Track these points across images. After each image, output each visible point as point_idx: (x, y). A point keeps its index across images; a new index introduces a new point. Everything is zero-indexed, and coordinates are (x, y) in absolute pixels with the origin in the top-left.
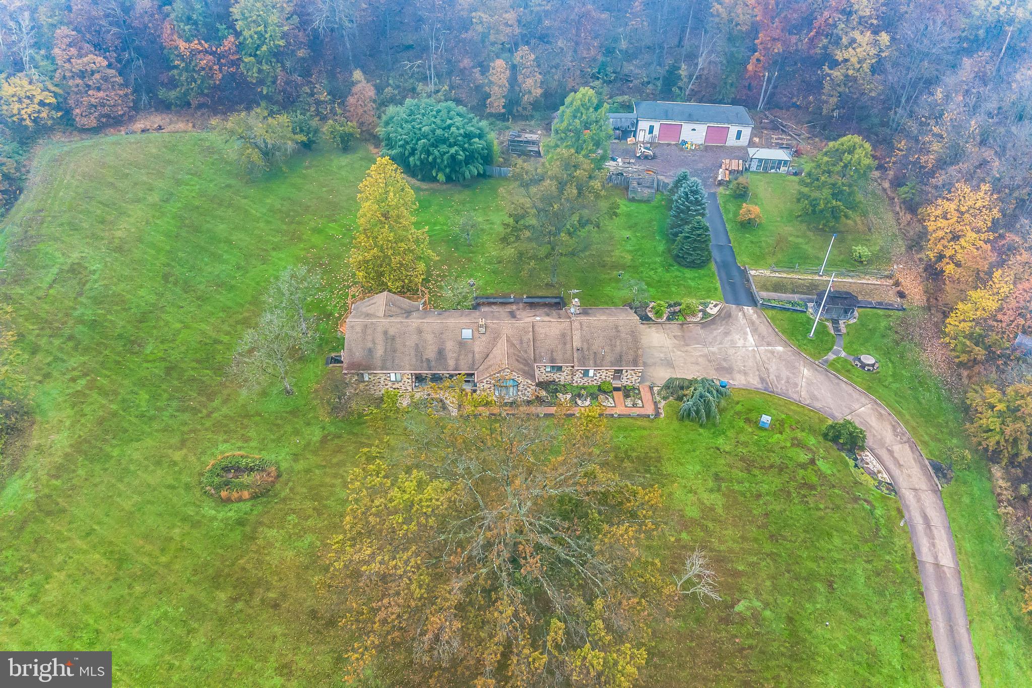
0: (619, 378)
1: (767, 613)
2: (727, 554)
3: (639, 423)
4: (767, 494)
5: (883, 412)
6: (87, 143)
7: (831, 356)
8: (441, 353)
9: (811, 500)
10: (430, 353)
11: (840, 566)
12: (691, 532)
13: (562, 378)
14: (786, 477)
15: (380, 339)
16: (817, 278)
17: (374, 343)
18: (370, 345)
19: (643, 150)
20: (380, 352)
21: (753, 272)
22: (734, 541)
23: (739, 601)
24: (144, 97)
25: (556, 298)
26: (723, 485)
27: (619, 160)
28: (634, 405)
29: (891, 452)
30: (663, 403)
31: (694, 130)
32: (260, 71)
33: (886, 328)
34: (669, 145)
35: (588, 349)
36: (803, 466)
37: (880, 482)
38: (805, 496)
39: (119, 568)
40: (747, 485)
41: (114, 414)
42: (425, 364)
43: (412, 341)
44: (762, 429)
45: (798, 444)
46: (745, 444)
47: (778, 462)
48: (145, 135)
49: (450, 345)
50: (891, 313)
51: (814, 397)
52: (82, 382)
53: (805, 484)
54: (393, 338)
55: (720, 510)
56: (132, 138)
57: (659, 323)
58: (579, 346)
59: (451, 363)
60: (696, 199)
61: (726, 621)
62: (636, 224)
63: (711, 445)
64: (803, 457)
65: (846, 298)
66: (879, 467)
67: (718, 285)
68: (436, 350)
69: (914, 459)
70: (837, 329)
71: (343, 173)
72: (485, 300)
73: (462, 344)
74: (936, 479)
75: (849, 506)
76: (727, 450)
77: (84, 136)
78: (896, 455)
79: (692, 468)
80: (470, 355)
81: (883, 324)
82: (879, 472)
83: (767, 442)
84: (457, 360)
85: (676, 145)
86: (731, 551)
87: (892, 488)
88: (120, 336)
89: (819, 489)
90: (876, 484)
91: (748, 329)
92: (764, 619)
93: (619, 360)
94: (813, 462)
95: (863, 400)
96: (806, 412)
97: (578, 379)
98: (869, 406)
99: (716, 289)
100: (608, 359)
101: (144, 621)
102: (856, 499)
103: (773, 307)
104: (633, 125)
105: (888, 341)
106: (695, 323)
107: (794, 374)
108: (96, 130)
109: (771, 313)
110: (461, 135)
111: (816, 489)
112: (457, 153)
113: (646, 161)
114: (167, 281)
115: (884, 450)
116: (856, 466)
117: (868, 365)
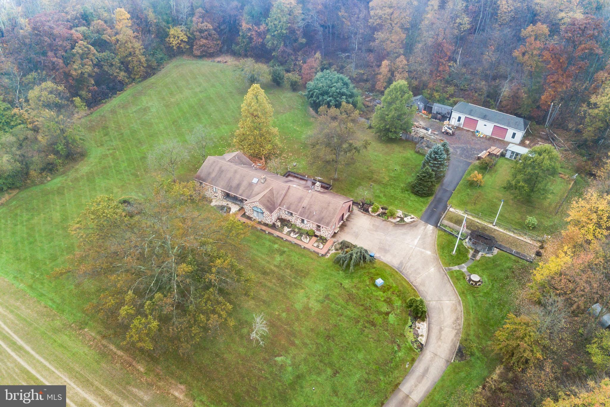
0: (320, 231)
1: (290, 369)
2: (296, 333)
3: (312, 255)
4: (346, 317)
5: (459, 308)
6: (194, 62)
7: (456, 268)
8: (238, 186)
9: (367, 330)
10: (235, 183)
11: (350, 368)
12: (289, 314)
13: (292, 219)
14: (364, 313)
15: (217, 169)
16: (491, 226)
17: (213, 170)
18: (211, 170)
19: (446, 128)
20: (213, 175)
21: (451, 209)
22: (306, 329)
23: (281, 356)
24: (225, 47)
25: (328, 185)
26: (327, 301)
27: (430, 131)
28: (318, 247)
29: (441, 330)
30: (334, 251)
31: (485, 125)
32: (273, 44)
33: (508, 267)
34: (468, 131)
35: (309, 209)
36: (380, 313)
37: (416, 341)
38: (365, 327)
39: (61, 222)
40: (339, 307)
41: (110, 167)
42: (229, 188)
43: (229, 175)
44: (376, 286)
45: (389, 302)
46: (358, 289)
47: (368, 305)
48: (218, 64)
49: (245, 184)
50: (521, 261)
51: (423, 284)
52: (111, 151)
53: (372, 322)
54: (222, 171)
55: (313, 312)
56: (211, 64)
57: (372, 216)
58: (305, 206)
59: (240, 191)
60: (436, 157)
61: (266, 361)
62: (408, 164)
63: (339, 281)
64: (385, 308)
65: (486, 239)
66: (425, 334)
67: (424, 209)
68: (238, 183)
69: (452, 340)
70: (474, 256)
71: (284, 100)
72: (293, 174)
73: (251, 185)
74: (454, 356)
75: (386, 343)
76: (345, 287)
77: (194, 58)
78: (443, 333)
79: (319, 287)
80: (251, 191)
81: (508, 264)
82: (422, 336)
83: (372, 293)
84: (244, 191)
85: (472, 132)
86: (300, 332)
87: (421, 347)
88: (138, 139)
89: (377, 327)
90: (413, 340)
91: (419, 237)
92: (285, 370)
93: (320, 220)
94: (387, 314)
95: (453, 298)
96: (410, 289)
97: (298, 223)
98: (454, 302)
99: (421, 210)
100: (316, 217)
101: (52, 244)
102: (394, 342)
103: (445, 231)
104: (448, 113)
105: (502, 275)
106: (392, 222)
107: (423, 268)
108: (201, 57)
109: (442, 233)
110: (337, 92)
111: (375, 327)
112: (330, 101)
113: (446, 136)
114: (173, 123)
115: (438, 327)
116: (411, 326)
117: (473, 281)
